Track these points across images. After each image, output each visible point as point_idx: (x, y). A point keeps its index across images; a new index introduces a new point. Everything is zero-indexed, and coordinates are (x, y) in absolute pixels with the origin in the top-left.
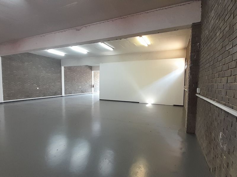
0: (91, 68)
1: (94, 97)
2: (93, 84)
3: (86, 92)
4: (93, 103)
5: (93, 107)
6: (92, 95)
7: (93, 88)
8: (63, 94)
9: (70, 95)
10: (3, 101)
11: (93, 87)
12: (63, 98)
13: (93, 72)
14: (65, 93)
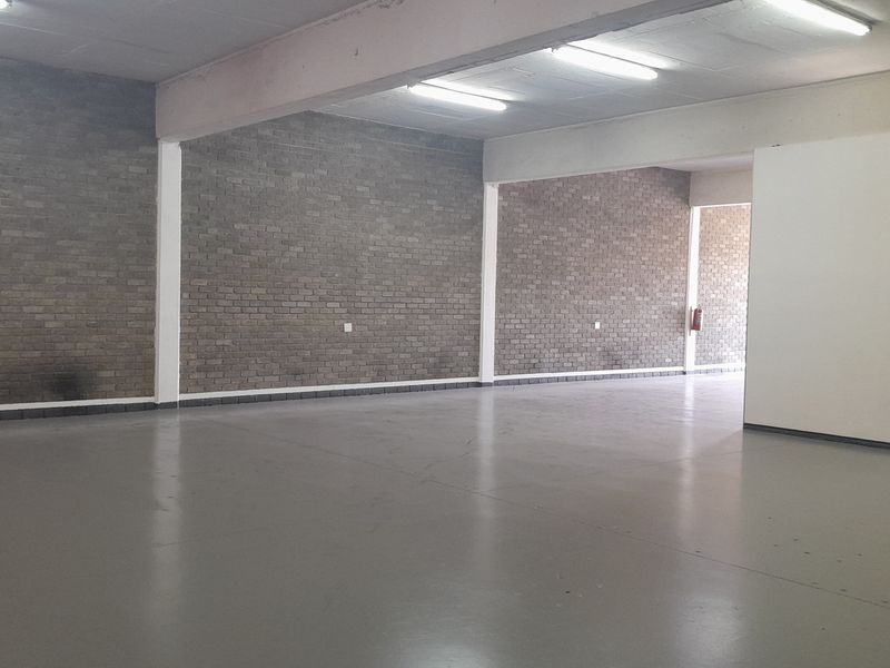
0: (681, 185)
1: (697, 401)
2: (692, 304)
3: (636, 358)
4: (688, 451)
5: (687, 480)
6: (683, 388)
7: (692, 336)
8: (488, 373)
9: (529, 382)
10: (179, 397)
11: (695, 326)
12: (487, 398)
13: (696, 211)
14: (500, 367)
